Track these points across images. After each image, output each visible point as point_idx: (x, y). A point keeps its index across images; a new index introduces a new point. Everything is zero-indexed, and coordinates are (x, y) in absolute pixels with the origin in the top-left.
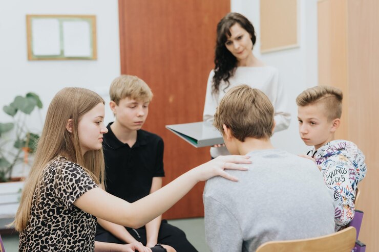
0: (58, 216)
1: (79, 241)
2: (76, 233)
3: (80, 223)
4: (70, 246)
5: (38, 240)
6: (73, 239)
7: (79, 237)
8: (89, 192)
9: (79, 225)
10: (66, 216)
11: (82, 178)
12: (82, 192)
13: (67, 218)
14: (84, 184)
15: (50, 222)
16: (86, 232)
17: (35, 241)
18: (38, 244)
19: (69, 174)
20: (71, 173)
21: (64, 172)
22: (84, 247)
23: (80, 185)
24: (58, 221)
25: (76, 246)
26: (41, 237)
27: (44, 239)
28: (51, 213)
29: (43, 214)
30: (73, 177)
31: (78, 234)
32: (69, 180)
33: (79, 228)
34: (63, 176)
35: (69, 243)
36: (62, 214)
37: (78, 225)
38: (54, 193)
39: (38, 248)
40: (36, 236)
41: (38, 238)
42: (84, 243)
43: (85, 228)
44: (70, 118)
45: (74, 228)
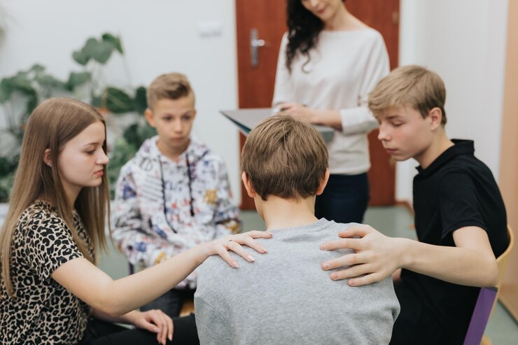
0: (36, 286)
1: (62, 319)
2: (57, 307)
3: (62, 295)
4: (49, 323)
5: (13, 313)
6: (54, 314)
7: (62, 313)
8: (63, 266)
9: (62, 298)
10: (47, 287)
11: (55, 246)
12: (55, 266)
13: (47, 290)
14: (57, 256)
15: (27, 292)
16: (71, 307)
17: (10, 313)
18: (13, 318)
19: (41, 239)
20: (43, 238)
21: (35, 235)
22: (69, 326)
23: (53, 257)
24: (37, 293)
25: (57, 325)
26: (17, 309)
27: (20, 312)
28: (28, 282)
29: (19, 282)
30: (44, 245)
31: (60, 309)
32: (40, 247)
33: (61, 302)
34: (34, 241)
35: (49, 320)
36: (41, 284)
37: (59, 297)
38: (27, 259)
39: (13, 323)
40: (11, 308)
41: (14, 310)
42: (69, 320)
43: (71, 302)
44: (47, 147)
45: (55, 301)
